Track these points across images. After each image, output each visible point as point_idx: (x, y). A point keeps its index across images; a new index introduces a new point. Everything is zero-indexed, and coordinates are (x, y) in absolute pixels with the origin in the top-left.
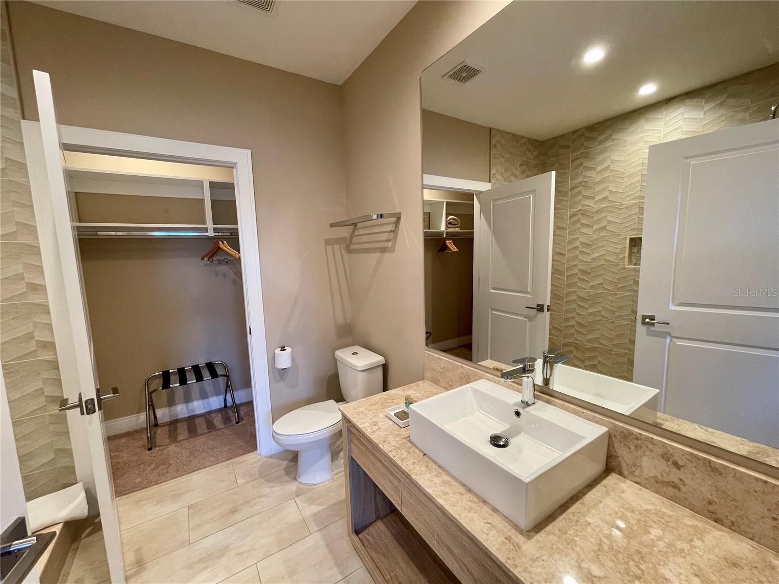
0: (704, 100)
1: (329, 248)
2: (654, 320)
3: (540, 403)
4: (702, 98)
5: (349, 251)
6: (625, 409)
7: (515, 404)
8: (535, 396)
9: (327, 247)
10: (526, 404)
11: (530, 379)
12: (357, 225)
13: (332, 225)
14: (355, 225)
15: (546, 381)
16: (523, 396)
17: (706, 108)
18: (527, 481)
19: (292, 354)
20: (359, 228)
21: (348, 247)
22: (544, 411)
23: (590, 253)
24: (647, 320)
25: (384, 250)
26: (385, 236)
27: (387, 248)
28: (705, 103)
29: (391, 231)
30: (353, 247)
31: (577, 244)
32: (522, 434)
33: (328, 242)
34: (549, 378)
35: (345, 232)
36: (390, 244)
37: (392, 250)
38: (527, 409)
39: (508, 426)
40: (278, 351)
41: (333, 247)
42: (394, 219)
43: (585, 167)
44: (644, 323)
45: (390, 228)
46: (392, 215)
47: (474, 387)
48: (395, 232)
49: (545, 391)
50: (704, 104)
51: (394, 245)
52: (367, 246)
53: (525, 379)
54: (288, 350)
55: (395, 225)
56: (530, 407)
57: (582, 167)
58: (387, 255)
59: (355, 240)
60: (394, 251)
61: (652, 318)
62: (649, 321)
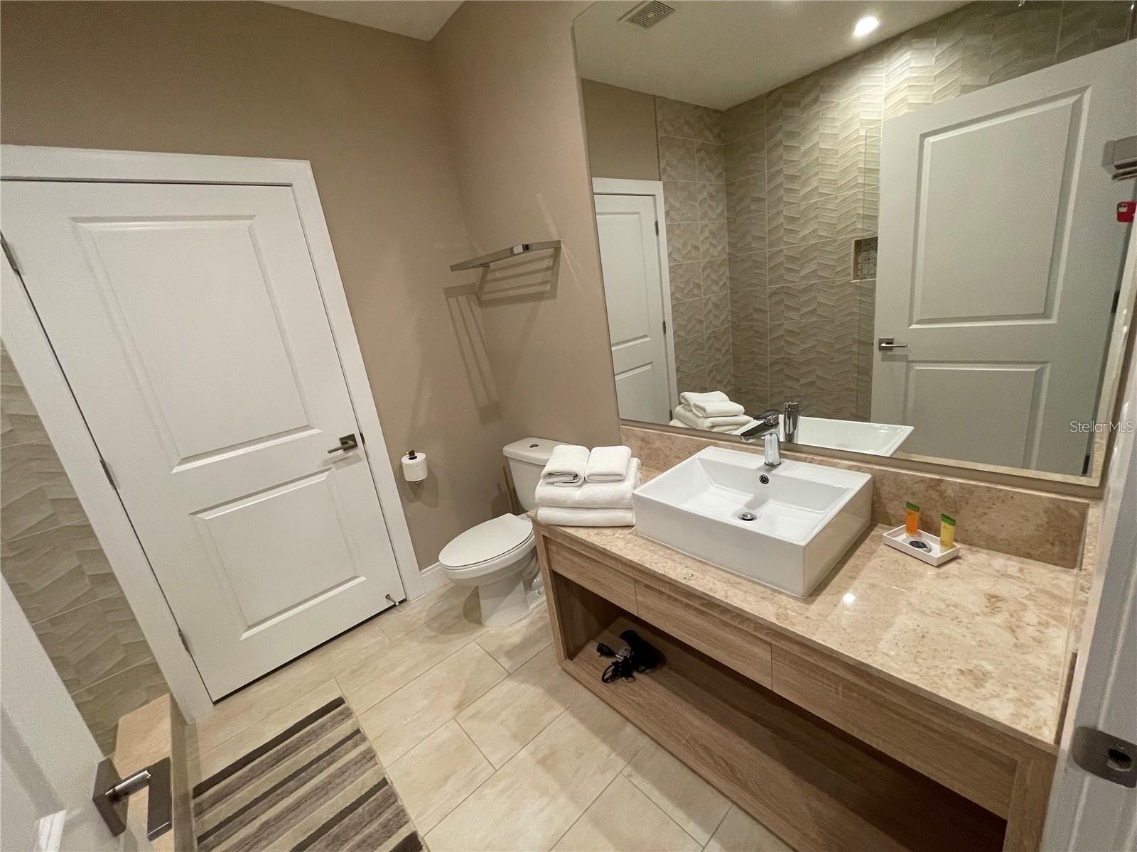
0: (935, 40)
1: (453, 301)
2: (891, 343)
3: (786, 462)
4: (934, 37)
5: (481, 303)
6: (887, 451)
7: (759, 469)
8: (781, 456)
9: (450, 299)
10: (771, 466)
11: (774, 436)
12: (489, 266)
13: (454, 268)
14: (486, 265)
15: (790, 437)
16: (766, 458)
17: (938, 52)
18: (803, 544)
19: (428, 461)
20: (493, 271)
21: (478, 298)
22: (793, 470)
23: (798, 269)
24: (884, 345)
25: (539, 297)
26: (539, 277)
27: (544, 292)
28: (937, 44)
29: (547, 269)
30: (484, 298)
31: (781, 259)
32: (770, 500)
33: (450, 292)
34: (793, 432)
35: (472, 276)
36: (548, 287)
37: (553, 294)
38: (775, 472)
39: (752, 495)
40: (405, 460)
41: (457, 299)
42: (551, 251)
43: (787, 147)
44: (881, 348)
45: (546, 263)
46: (544, 245)
47: (703, 457)
48: (554, 268)
49: (789, 447)
50: (935, 44)
51: (554, 287)
52: (511, 293)
53: (767, 437)
54: (421, 456)
55: (552, 259)
56: (777, 469)
57: (782, 147)
58: (546, 304)
59: (487, 288)
60: (555, 297)
61: (890, 342)
62: (888, 346)
